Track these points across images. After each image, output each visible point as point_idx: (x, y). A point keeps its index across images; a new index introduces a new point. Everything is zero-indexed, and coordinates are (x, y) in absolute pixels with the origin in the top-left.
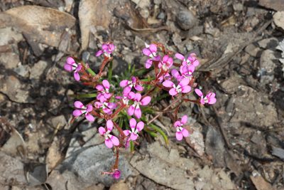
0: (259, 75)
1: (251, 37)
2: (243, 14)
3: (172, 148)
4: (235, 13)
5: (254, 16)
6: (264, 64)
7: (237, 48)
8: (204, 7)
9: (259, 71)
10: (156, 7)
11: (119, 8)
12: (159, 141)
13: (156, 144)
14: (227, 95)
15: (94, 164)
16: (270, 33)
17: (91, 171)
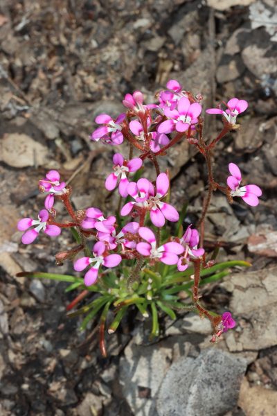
0: (267, 90)
1: (210, 56)
2: (171, 46)
3: (261, 279)
4: (161, 55)
5: (186, 34)
6: (260, 70)
7: (208, 87)
8: (115, 86)
9: (263, 84)
10: (59, 143)
11: (15, 190)
12: (237, 287)
13: (237, 294)
14: (257, 158)
15: (190, 393)
16: (225, 33)
17: (194, 407)
